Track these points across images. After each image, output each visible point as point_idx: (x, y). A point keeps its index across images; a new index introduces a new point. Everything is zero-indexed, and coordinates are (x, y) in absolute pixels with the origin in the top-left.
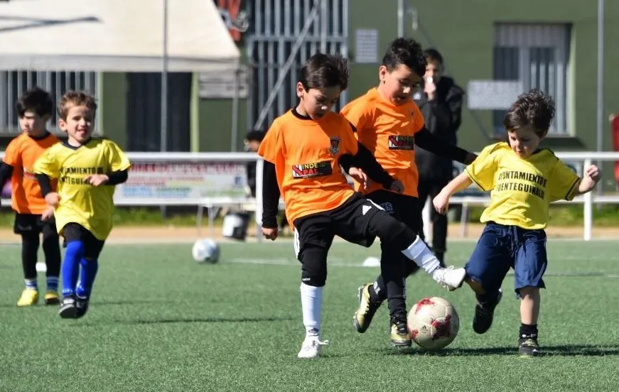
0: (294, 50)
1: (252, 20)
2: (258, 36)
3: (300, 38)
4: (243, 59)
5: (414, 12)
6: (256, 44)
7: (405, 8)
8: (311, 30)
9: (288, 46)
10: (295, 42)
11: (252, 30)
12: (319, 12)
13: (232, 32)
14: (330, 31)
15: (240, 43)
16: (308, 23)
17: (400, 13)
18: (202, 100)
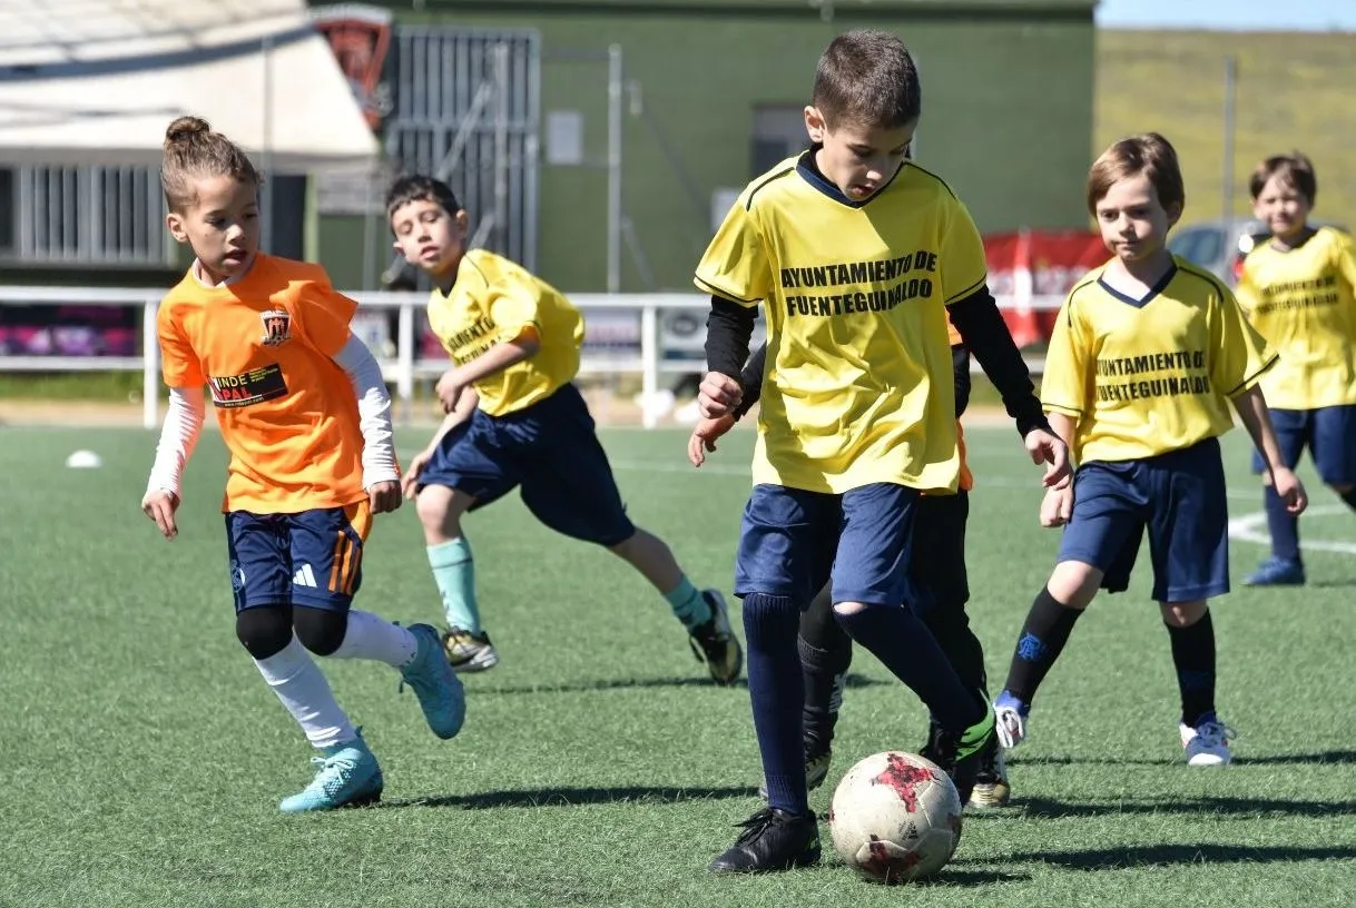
0: (458, 141)
1: (395, 97)
2: (404, 122)
3: (467, 124)
4: (382, 156)
5: (634, 88)
6: (401, 135)
7: (624, 78)
8: (483, 113)
9: (449, 136)
10: (457, 131)
11: (395, 112)
12: (495, 87)
13: (367, 116)
14: (511, 114)
15: (379, 131)
16: (478, 101)
17: (614, 90)
18: (324, 217)
